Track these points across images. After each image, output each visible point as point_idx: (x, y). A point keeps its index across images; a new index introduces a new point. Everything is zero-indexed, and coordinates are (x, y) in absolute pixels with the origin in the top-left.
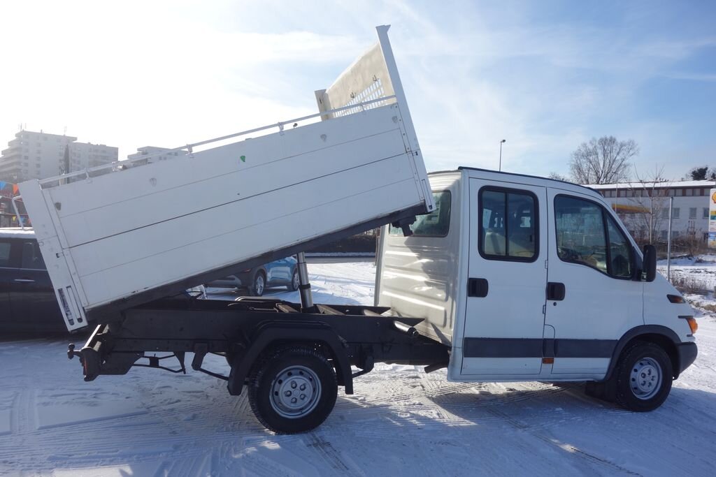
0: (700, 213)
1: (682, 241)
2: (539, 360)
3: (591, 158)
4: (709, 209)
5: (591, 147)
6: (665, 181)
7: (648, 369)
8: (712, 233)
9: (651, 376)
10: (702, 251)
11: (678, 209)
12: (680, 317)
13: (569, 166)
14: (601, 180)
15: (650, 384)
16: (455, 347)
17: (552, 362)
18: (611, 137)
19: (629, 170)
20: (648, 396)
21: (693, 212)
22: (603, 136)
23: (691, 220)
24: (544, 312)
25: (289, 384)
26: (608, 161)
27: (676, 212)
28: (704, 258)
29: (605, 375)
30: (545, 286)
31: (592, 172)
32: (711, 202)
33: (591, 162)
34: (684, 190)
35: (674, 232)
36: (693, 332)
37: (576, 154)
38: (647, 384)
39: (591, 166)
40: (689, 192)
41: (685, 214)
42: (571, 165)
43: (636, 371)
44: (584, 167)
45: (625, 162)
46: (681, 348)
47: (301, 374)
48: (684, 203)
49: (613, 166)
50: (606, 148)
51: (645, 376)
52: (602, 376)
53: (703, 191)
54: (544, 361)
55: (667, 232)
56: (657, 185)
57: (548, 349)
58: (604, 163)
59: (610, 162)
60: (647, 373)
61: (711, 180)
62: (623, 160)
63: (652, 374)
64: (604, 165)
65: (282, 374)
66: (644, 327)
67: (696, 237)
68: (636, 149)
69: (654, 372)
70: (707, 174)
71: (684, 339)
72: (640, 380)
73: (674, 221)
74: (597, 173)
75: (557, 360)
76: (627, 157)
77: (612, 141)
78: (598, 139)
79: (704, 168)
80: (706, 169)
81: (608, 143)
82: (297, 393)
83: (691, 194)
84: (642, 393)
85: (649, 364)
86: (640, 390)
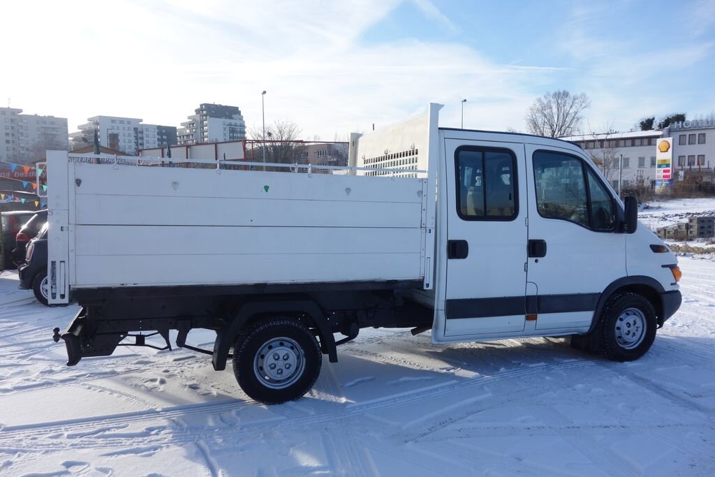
0: (648, 162)
1: (632, 190)
2: (523, 317)
3: (546, 112)
4: (655, 158)
5: (545, 102)
6: (616, 133)
7: (633, 319)
8: (659, 180)
9: (636, 326)
10: (650, 198)
11: (628, 159)
12: (663, 266)
13: (525, 121)
14: (556, 133)
15: (634, 334)
16: (437, 310)
17: (535, 318)
18: (564, 91)
19: (582, 122)
20: (632, 346)
21: (641, 161)
22: (557, 91)
23: (640, 169)
24: (526, 270)
25: (271, 357)
26: (562, 115)
27: (626, 162)
28: (651, 204)
29: (589, 328)
30: (525, 243)
31: (547, 126)
32: (658, 151)
33: (545, 116)
34: (633, 141)
35: (624, 181)
36: (677, 280)
37: (532, 109)
38: (631, 333)
39: (546, 121)
40: (638, 142)
41: (634, 163)
42: (527, 120)
43: (621, 320)
44: (540, 121)
45: (578, 115)
46: (664, 296)
47: (282, 344)
48: (633, 153)
49: (567, 119)
50: (559, 101)
51: (629, 326)
52: (586, 329)
53: (650, 140)
54: (527, 318)
55: (617, 182)
56: (609, 137)
57: (530, 306)
58: (558, 117)
59: (563, 115)
60: (632, 323)
61: (658, 130)
62: (576, 113)
63: (637, 325)
64: (558, 119)
65: (263, 348)
66: (628, 278)
67: (645, 185)
68: (588, 102)
69: (639, 323)
70: (654, 124)
71: (667, 288)
72: (625, 329)
73: (624, 170)
74: (551, 126)
75: (540, 316)
76: (580, 110)
77: (566, 94)
78: (552, 93)
79: (651, 118)
80: (654, 119)
81: (561, 96)
82: (280, 364)
83: (640, 144)
84: (625, 343)
85: (635, 314)
86: (624, 340)
